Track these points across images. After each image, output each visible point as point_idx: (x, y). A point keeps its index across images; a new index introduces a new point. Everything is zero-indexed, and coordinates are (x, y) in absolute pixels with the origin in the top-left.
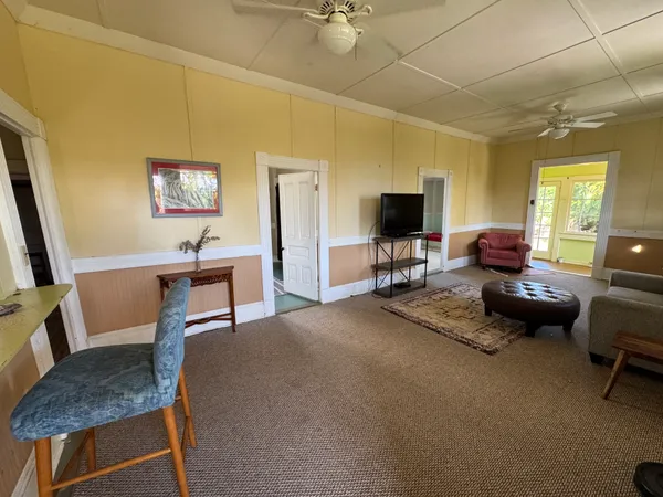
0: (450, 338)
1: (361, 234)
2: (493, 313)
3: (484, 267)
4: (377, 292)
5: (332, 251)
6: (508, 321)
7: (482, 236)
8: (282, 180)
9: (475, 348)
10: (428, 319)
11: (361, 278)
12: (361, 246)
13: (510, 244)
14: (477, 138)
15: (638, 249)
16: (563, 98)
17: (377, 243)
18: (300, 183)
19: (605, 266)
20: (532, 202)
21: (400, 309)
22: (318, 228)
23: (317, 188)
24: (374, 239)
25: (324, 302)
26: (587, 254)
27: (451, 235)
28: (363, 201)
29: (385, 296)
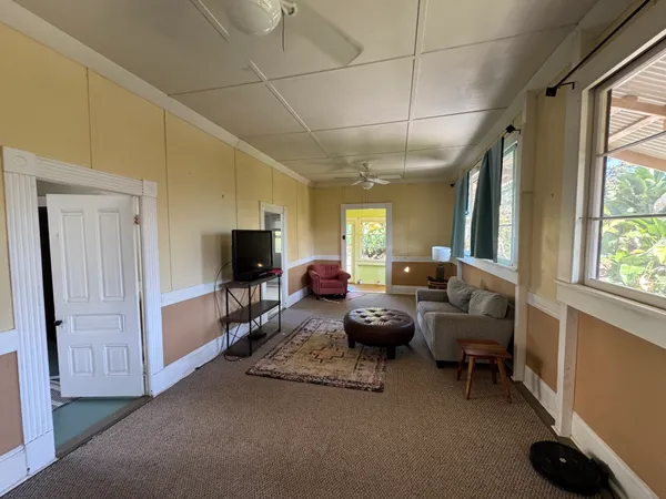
0: (339, 386)
1: (205, 281)
2: (357, 344)
3: (319, 297)
4: (230, 352)
5: (166, 311)
6: (371, 349)
7: (310, 268)
8: (53, 202)
9: (366, 390)
10: (306, 371)
11: (207, 340)
12: (205, 297)
13: (334, 274)
14: (301, 179)
15: (407, 270)
16: (368, 160)
17: (226, 288)
18: (101, 211)
19: (393, 284)
20: (344, 237)
21: (270, 367)
22: (143, 279)
23: (137, 220)
24: (220, 286)
25: (155, 393)
26: (381, 276)
27: (290, 271)
28: (206, 238)
29: (244, 356)
